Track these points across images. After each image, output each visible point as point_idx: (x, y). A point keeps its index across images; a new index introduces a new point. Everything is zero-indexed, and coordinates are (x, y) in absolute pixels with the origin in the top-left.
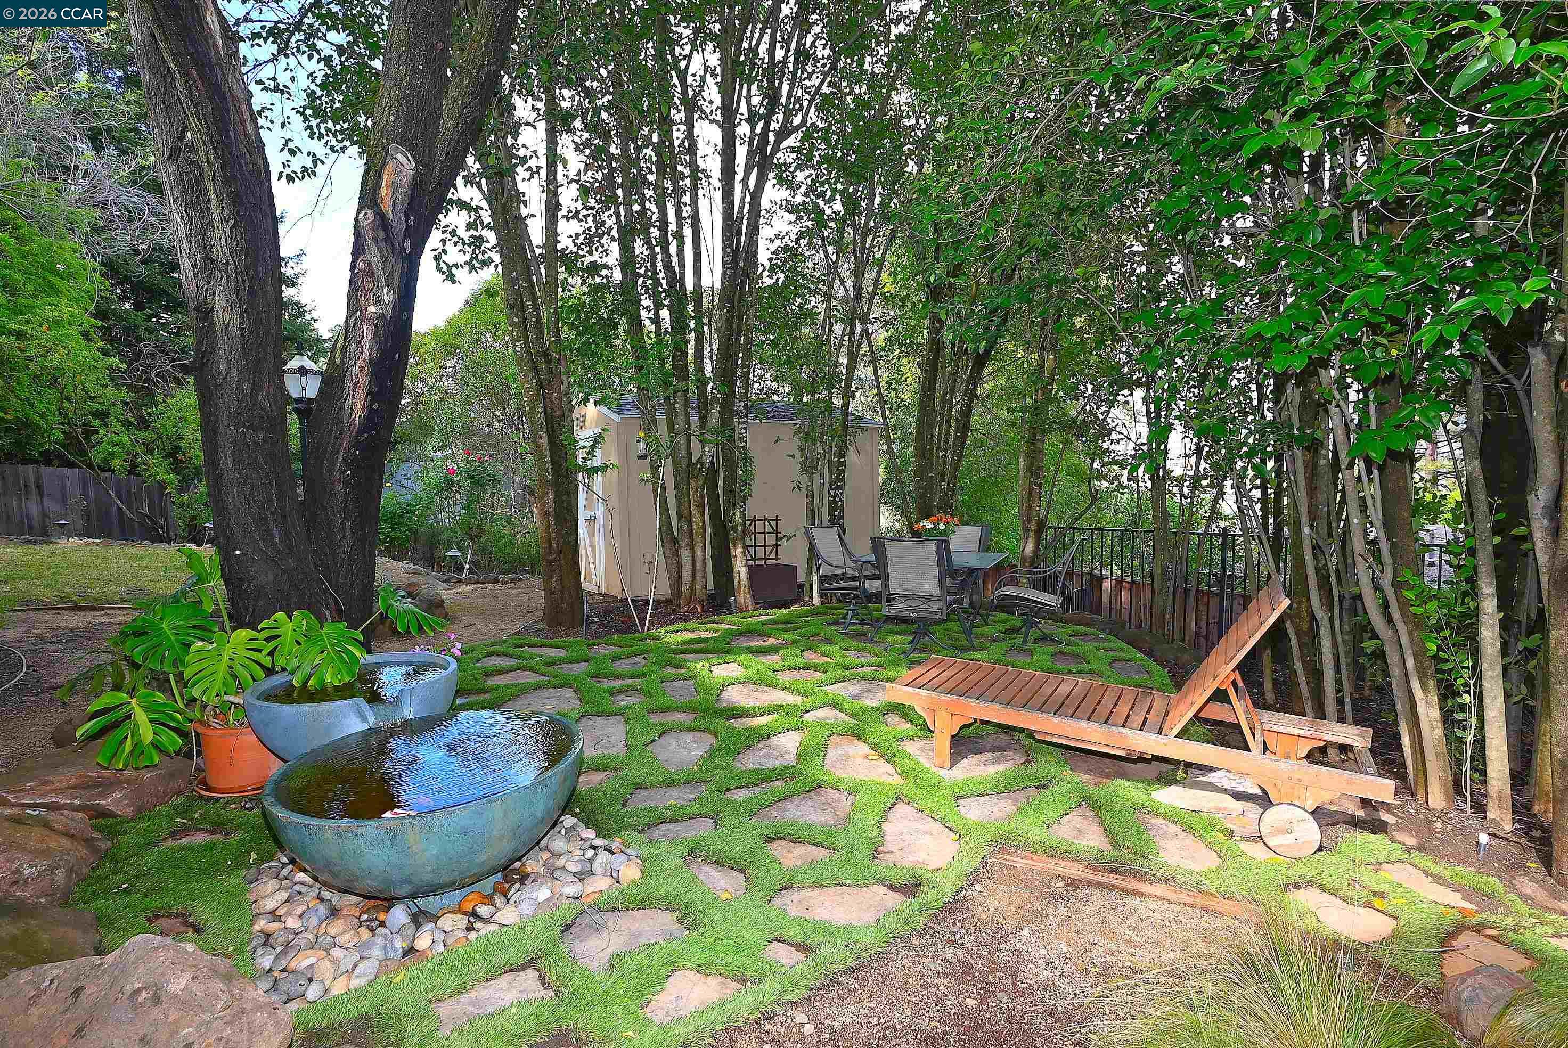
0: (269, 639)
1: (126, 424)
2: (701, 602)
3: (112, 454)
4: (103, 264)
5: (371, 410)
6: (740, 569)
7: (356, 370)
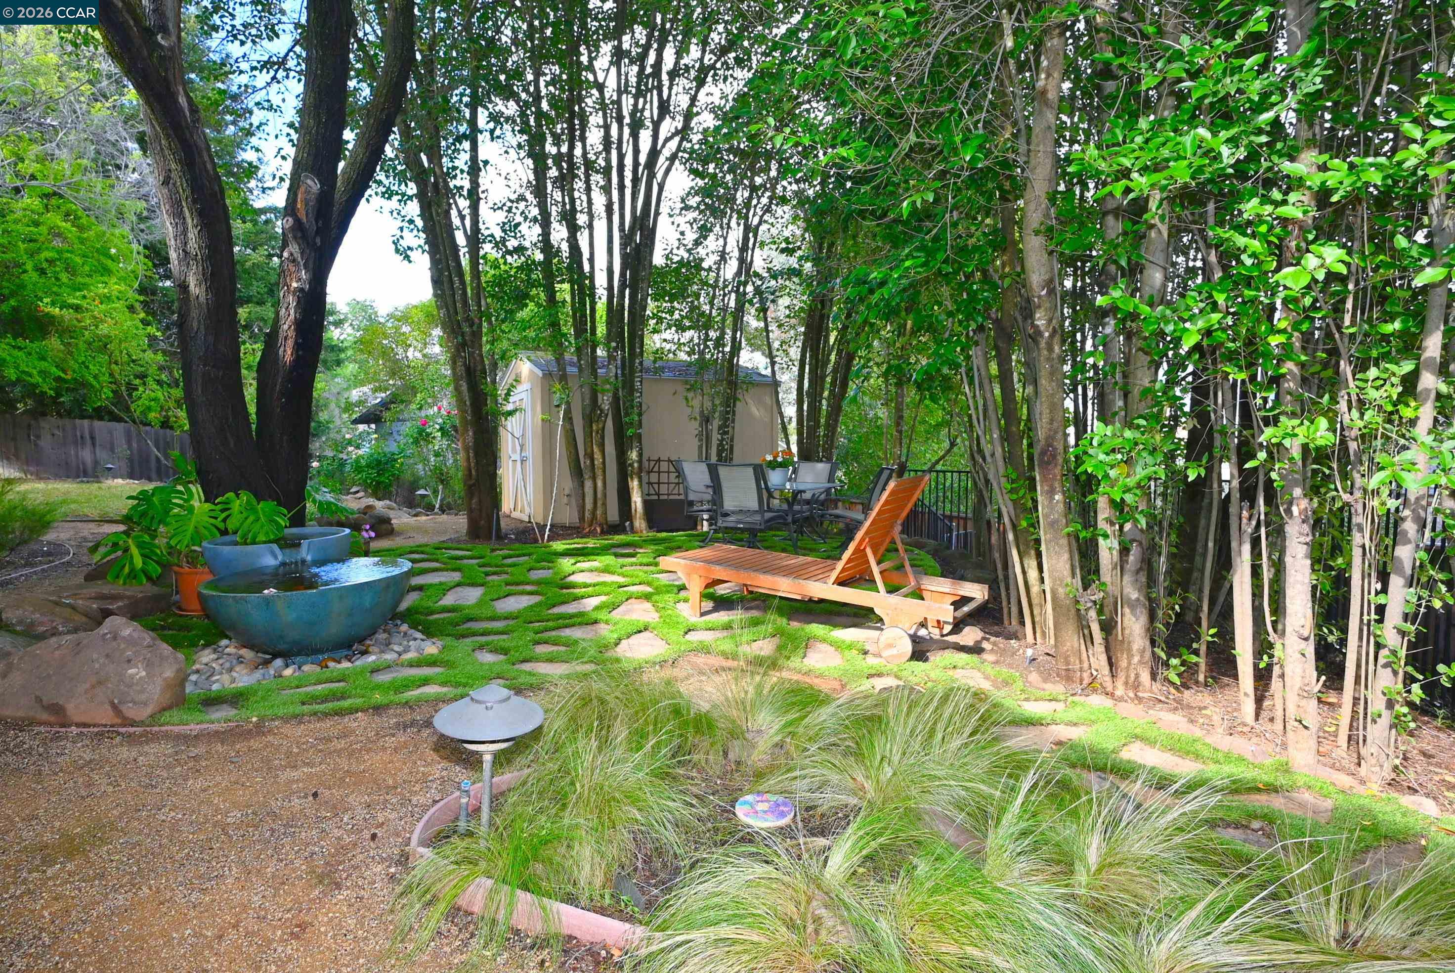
0: (223, 511)
1: (160, 383)
2: (601, 525)
3: (149, 408)
4: (145, 247)
5: (298, 356)
6: (637, 500)
7: (286, 327)
